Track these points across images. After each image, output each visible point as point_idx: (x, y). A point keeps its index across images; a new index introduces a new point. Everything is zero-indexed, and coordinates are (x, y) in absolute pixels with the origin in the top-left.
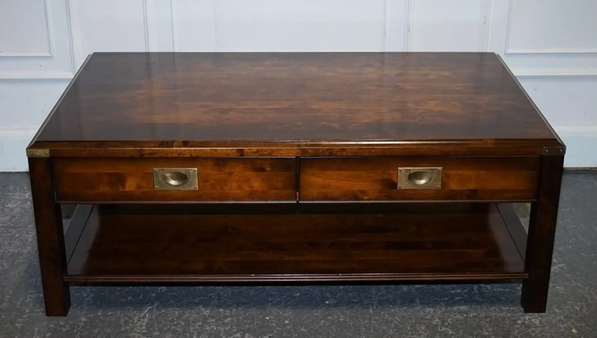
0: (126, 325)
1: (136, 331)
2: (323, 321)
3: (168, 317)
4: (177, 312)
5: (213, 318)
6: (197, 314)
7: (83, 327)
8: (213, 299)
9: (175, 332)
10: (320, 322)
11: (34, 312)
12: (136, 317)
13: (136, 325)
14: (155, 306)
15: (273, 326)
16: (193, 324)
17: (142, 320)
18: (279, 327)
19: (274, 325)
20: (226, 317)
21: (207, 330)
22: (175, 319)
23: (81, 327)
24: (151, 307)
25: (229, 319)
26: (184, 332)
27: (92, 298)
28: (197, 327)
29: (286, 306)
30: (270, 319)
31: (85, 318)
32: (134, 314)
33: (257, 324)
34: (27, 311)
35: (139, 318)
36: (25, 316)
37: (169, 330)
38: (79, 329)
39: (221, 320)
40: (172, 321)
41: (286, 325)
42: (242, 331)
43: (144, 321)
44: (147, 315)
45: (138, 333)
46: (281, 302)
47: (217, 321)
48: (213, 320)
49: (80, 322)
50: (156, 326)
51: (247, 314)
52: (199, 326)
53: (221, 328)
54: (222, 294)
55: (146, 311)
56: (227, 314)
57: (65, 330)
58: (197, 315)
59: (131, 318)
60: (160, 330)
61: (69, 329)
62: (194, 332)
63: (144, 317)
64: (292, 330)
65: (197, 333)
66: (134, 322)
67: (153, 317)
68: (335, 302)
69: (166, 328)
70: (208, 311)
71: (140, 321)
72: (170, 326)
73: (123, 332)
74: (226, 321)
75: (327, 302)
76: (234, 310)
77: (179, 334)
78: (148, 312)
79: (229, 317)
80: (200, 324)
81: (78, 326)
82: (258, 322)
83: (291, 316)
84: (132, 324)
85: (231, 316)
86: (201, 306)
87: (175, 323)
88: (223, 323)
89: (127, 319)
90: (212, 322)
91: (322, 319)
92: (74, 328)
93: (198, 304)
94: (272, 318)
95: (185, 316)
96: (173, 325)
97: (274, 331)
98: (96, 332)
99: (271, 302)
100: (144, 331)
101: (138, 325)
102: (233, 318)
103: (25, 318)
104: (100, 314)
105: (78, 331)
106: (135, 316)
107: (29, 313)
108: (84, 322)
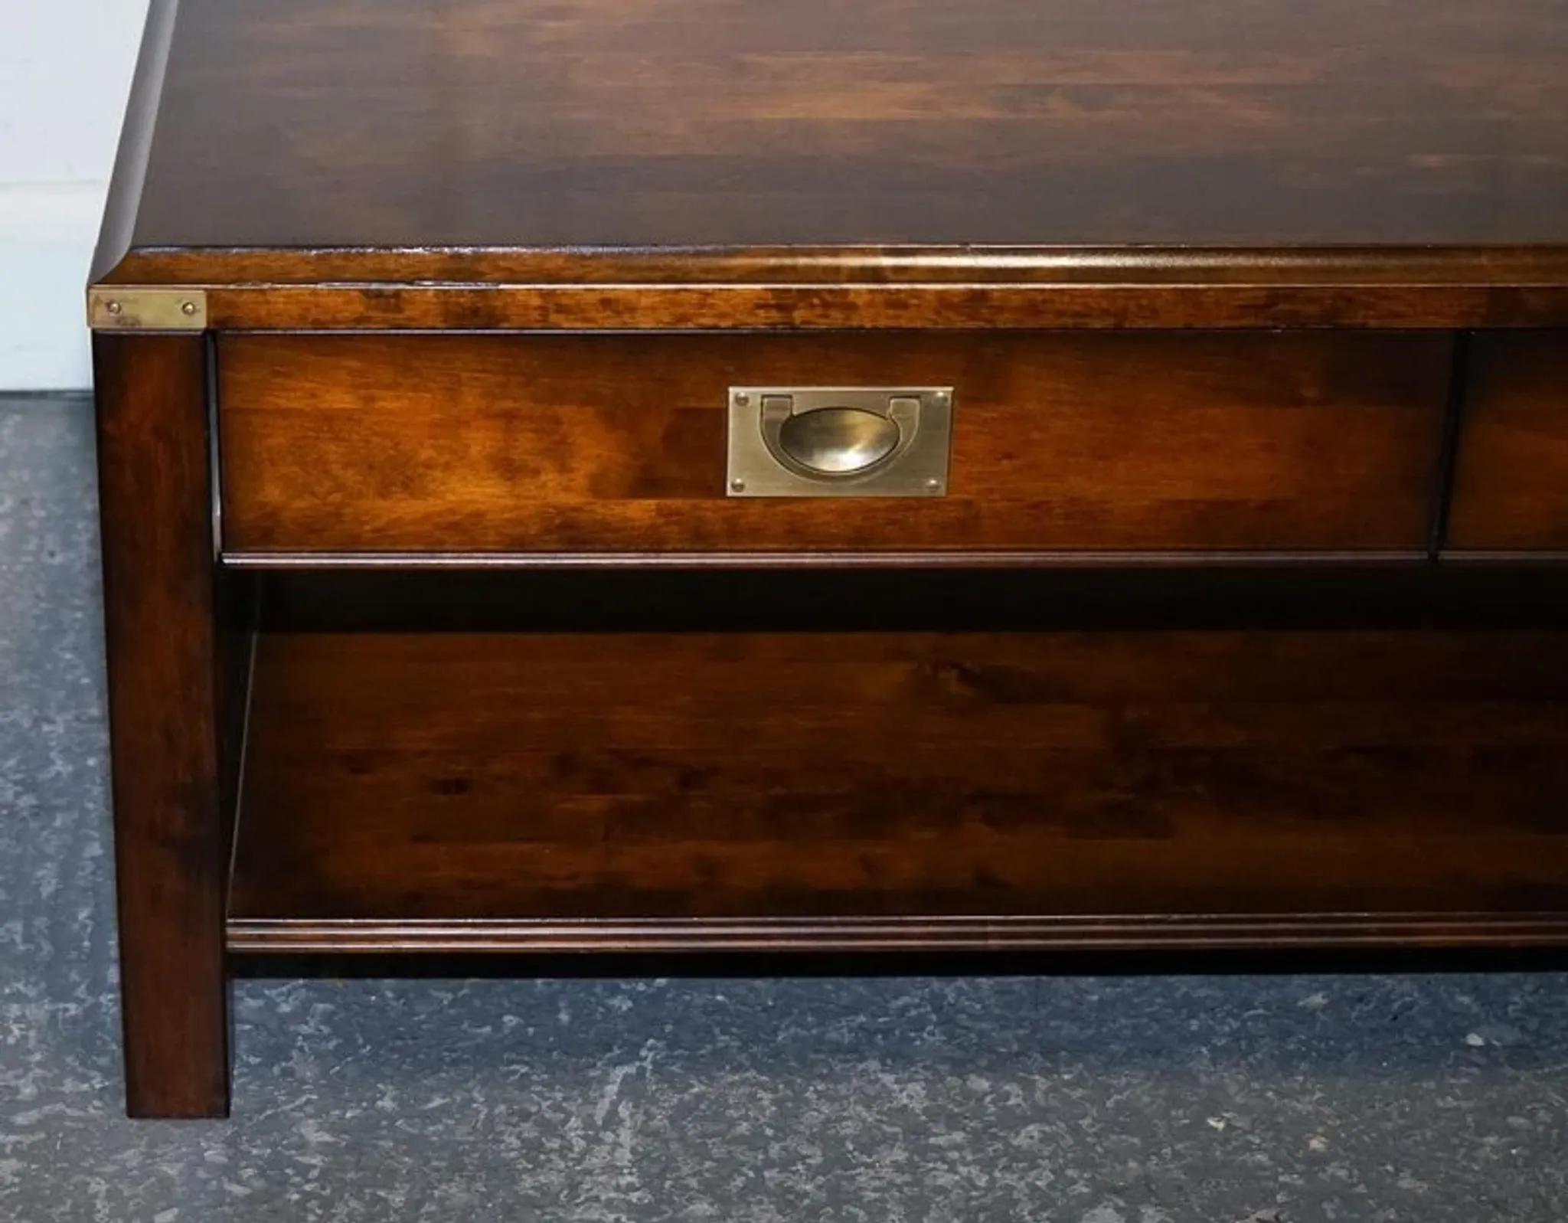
0: (538, 1165)
1: (597, 1199)
2: (1492, 1140)
3: (732, 1123)
4: (766, 1097)
5: (953, 1122)
6: (868, 1102)
7: (324, 1176)
8: (919, 1025)
9: (786, 1199)
10: (1482, 1145)
11: (59, 1097)
12: (573, 1122)
13: (586, 1164)
14: (648, 1065)
15: (1260, 1167)
16: (865, 1159)
17: (609, 1137)
18: (1289, 1169)
19: (1261, 1157)
20: (1014, 1121)
21: (942, 1190)
22: (769, 1132)
23: (314, 1173)
24: (630, 1069)
25: (1033, 1129)
26: (836, 1196)
27: (327, 1018)
28: (888, 1173)
29: (1285, 1063)
30: (1229, 1126)
31: (321, 1128)
32: (556, 1108)
33: (1177, 1155)
34: (28, 1091)
35: (588, 1123)
36: (20, 1119)
37: (756, 1186)
38: (308, 1188)
39: (994, 1137)
40: (756, 1141)
41: (1318, 1161)
42: (1117, 1191)
43: (616, 1145)
44: (624, 1111)
45: (609, 1205)
46: (1252, 1039)
47: (977, 1140)
48: (958, 1137)
49: (302, 1146)
50: (685, 1170)
51: (1110, 1104)
52: (898, 1167)
53: (1010, 1179)
54: (951, 998)
55: (612, 1089)
56: (1012, 1102)
57: (238, 1190)
58: (869, 1107)
59: (549, 1128)
60: (711, 1189)
61: (259, 1184)
62: (883, 1201)
63: (612, 1120)
64: (1361, 1189)
65: (900, 1202)
66: (571, 1150)
67: (655, 1123)
68: (1512, 1036)
69: (740, 1181)
70: (916, 1088)
71: (599, 1141)
72: (758, 1170)
73: (530, 1203)
74: (1020, 1141)
75: (1475, 1040)
76: (1041, 1083)
77: (814, 1212)
78: (621, 1094)
79: (1032, 1121)
80: (900, 1155)
81: (303, 1170)
82: (1179, 1146)
83: (1326, 1110)
84: (563, 1157)
85: (1041, 1115)
86: (873, 1065)
87: (775, 1150)
88: (1015, 1155)
89: (529, 1131)
90: (957, 1147)
91: (1483, 1130)
92: (284, 1183)
93: (856, 1051)
94: (1242, 1123)
95: (812, 1118)
96: (770, 1164)
97: (1273, 1193)
98: (398, 1200)
99: (1204, 1037)
100: (634, 1197)
101: (594, 1162)
102: (1050, 1124)
103: (29, 1129)
104: (387, 1104)
105: (308, 1196)
106: (569, 1115)
107: (37, 1102)
108: (324, 1149)
